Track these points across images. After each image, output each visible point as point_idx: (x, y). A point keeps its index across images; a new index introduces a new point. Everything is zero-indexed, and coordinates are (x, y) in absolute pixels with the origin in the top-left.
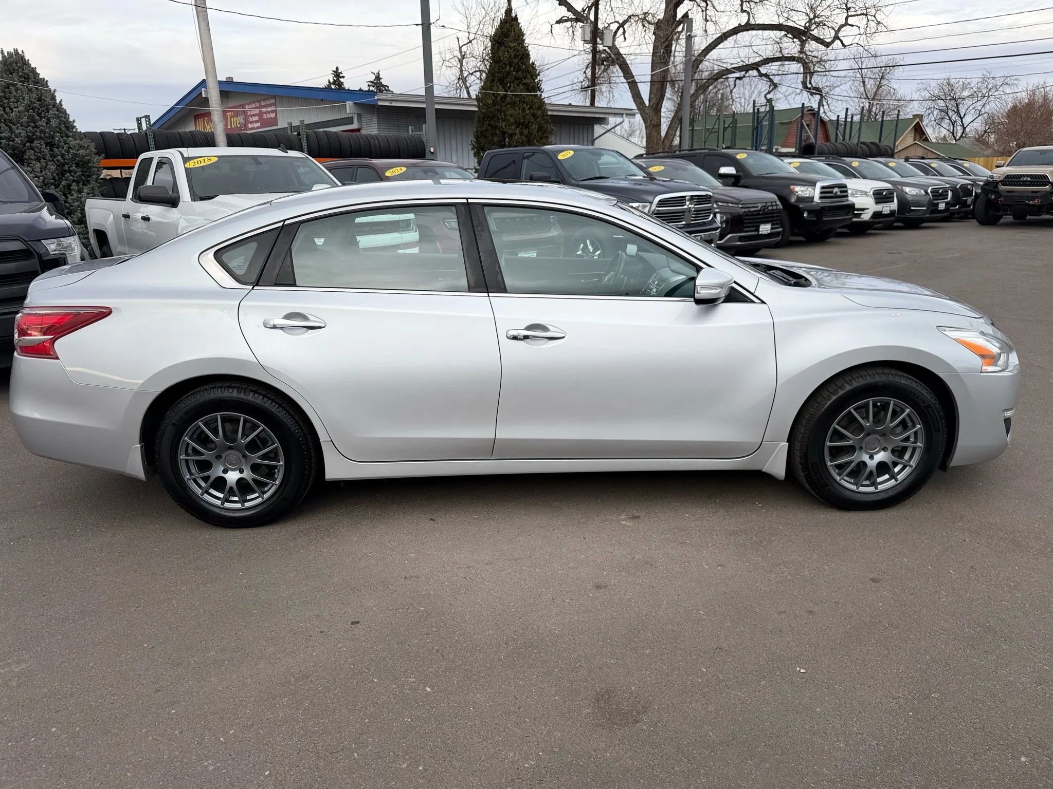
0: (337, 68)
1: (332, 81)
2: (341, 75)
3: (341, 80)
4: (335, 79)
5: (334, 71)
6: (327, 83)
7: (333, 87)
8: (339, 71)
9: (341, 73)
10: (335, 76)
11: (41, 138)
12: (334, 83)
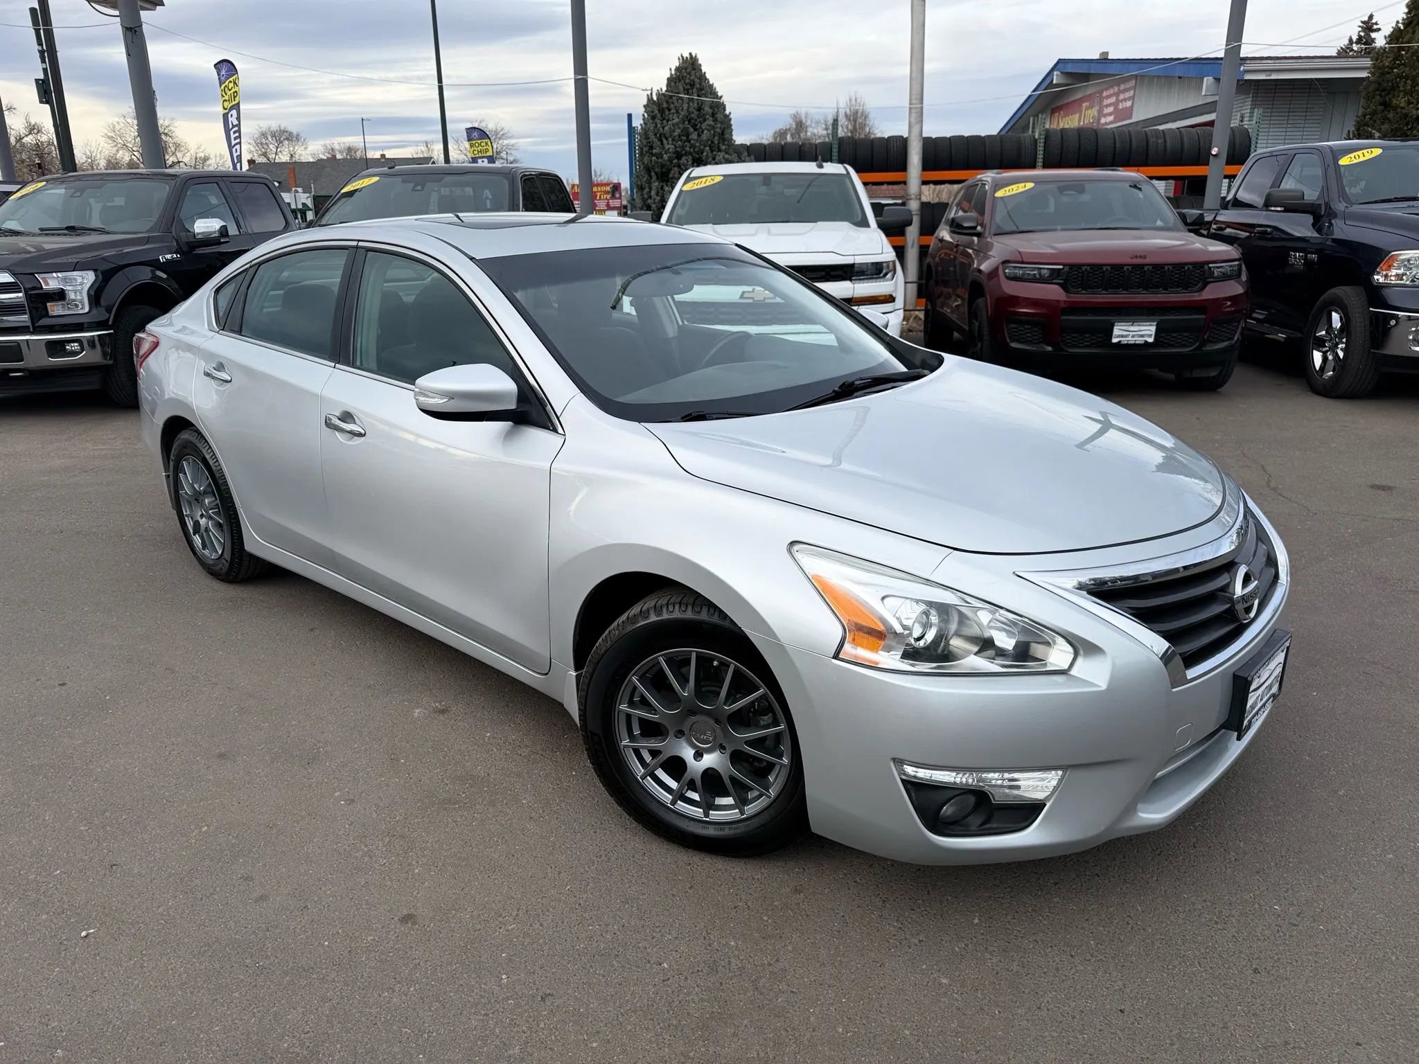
0: (1371, 17)
1: (1355, 38)
2: (1375, 27)
3: (1373, 35)
4: (1362, 34)
5: (1362, 22)
6: (1346, 42)
7: (1355, 47)
8: (1374, 21)
9: (1376, 24)
10: (1364, 29)
11: (690, 153)
12: (1359, 41)
